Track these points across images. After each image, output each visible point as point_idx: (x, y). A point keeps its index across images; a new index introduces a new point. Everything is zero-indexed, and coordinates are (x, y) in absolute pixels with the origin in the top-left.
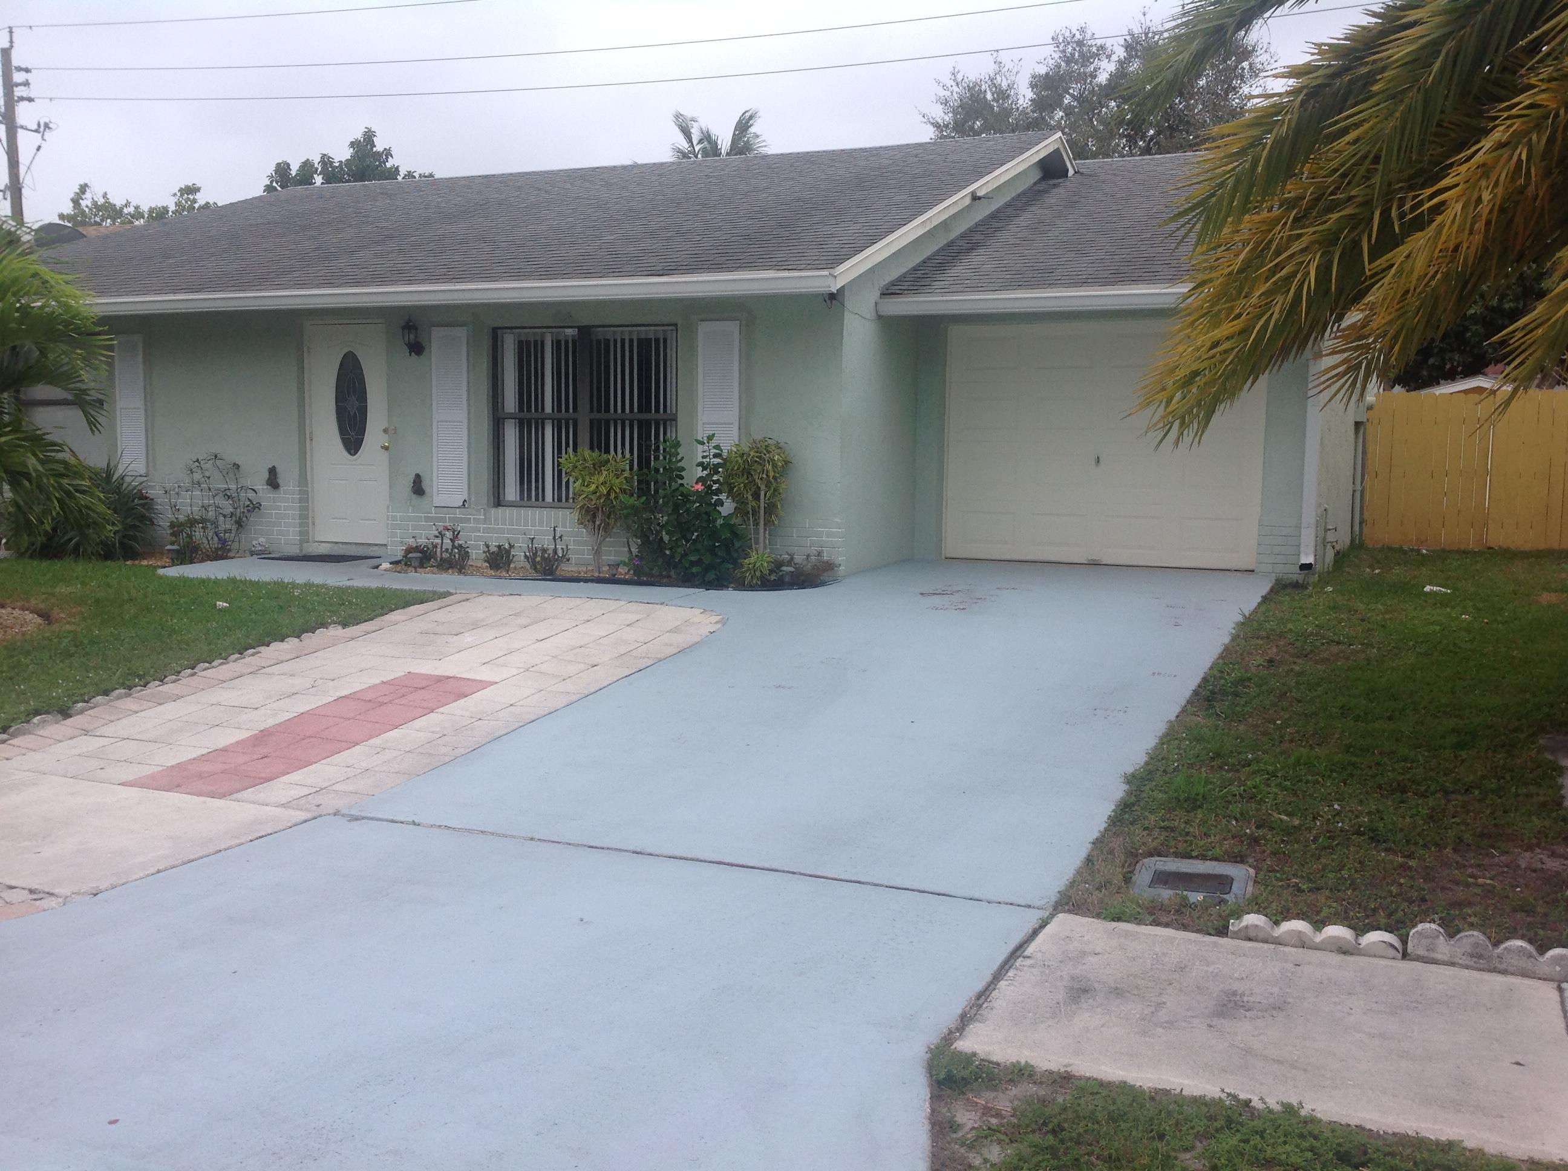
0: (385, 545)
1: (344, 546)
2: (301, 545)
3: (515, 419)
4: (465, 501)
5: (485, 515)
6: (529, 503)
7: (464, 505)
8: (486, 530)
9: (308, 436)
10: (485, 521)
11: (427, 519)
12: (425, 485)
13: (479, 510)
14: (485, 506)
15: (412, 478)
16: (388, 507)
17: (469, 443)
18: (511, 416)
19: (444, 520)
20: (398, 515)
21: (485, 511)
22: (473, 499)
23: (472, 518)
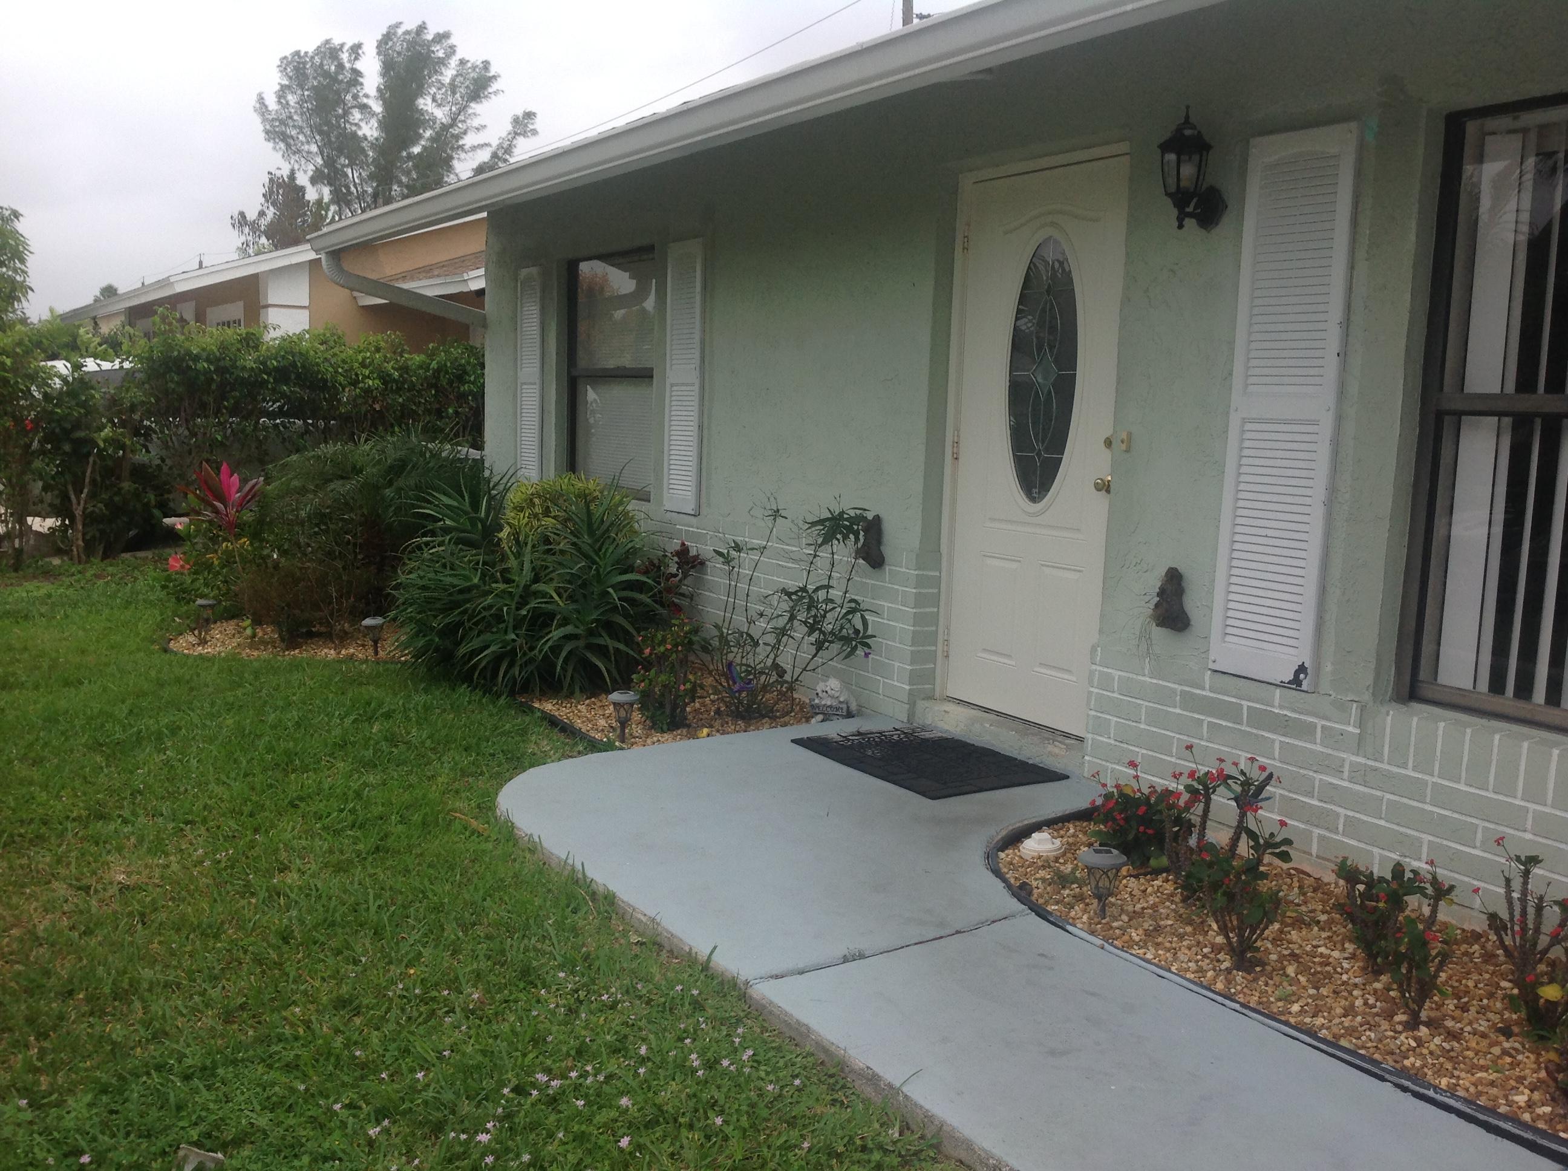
0: (1083, 742)
1: (998, 724)
2: (912, 704)
3: (1500, 414)
4: (1302, 669)
5: (1361, 725)
6: (1520, 708)
7: (1296, 682)
8: (1360, 774)
9: (949, 449)
10: (1360, 743)
11: (1189, 702)
12: (1192, 603)
13: (1341, 707)
14: (1367, 697)
15: (1154, 581)
16: (1093, 649)
17: (1332, 490)
18: (1486, 406)
19: (1232, 712)
20: (1117, 674)
21: (1363, 709)
22: (1328, 668)
23: (1320, 723)
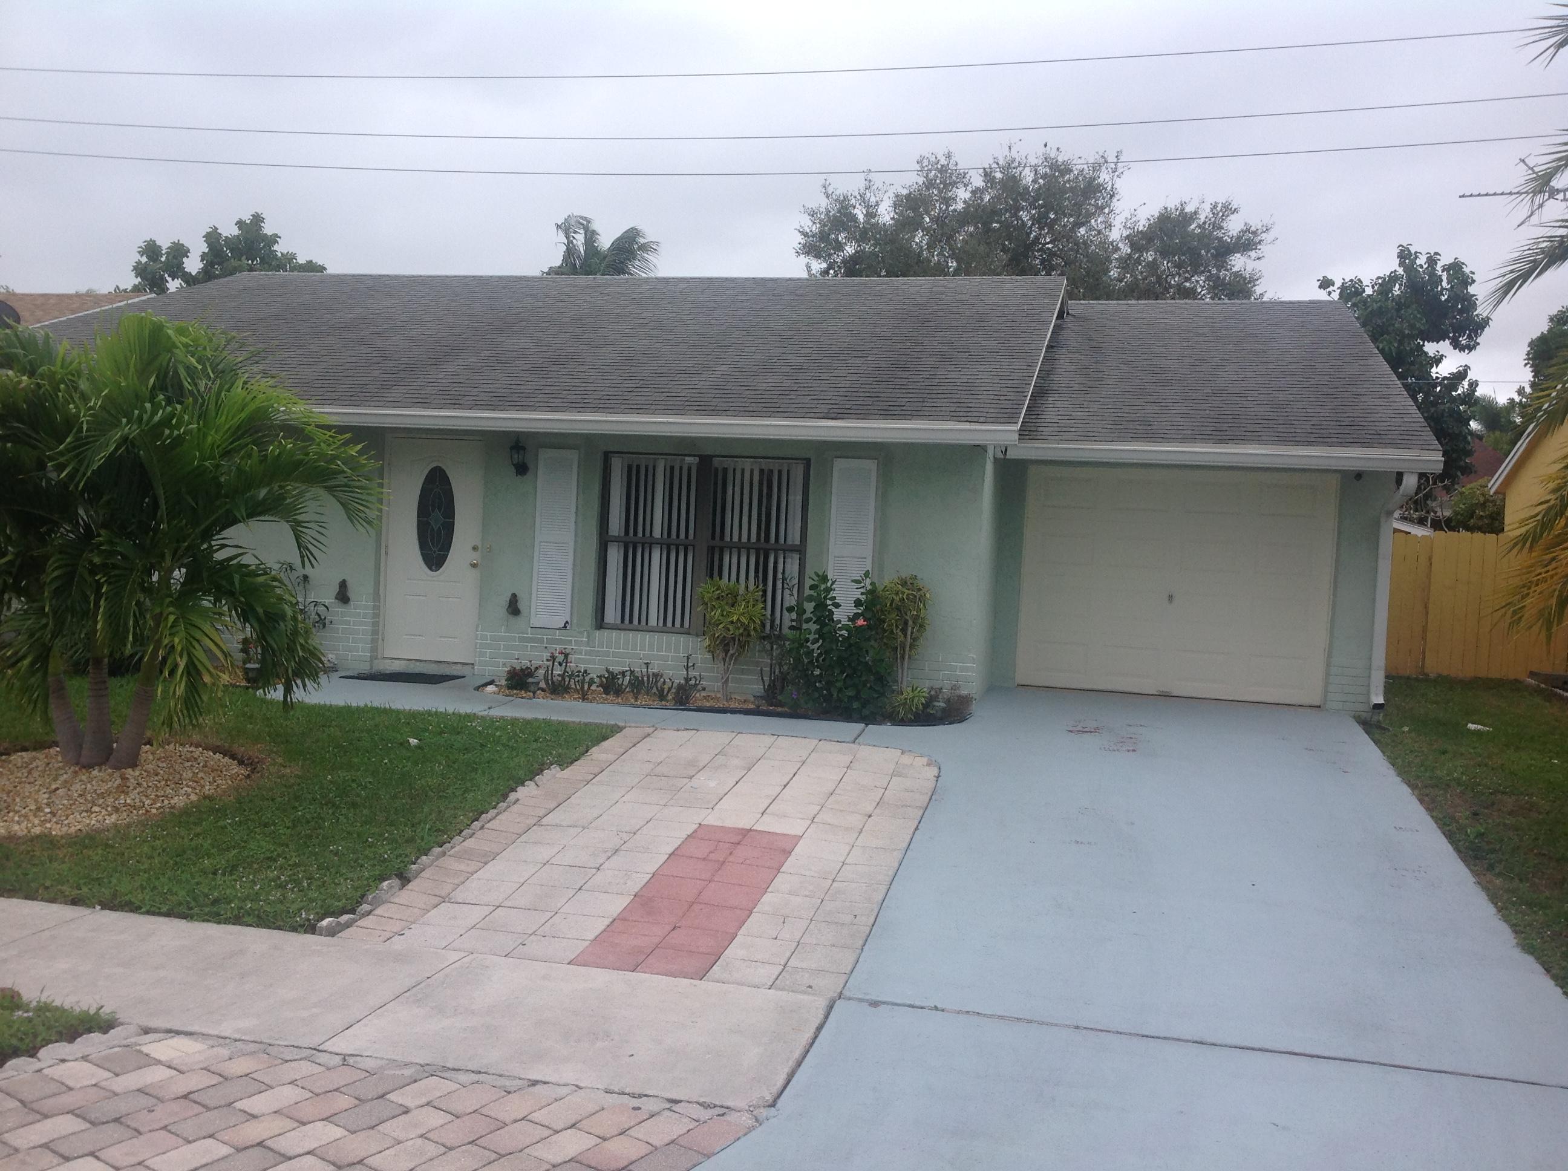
0: (473, 664)
1: (422, 664)
2: (371, 661)
3: (620, 542)
4: (567, 622)
5: (588, 637)
6: (631, 627)
7: (565, 627)
8: (588, 653)
9: (383, 551)
10: (588, 644)
11: (521, 639)
12: (521, 605)
13: (581, 633)
14: (587, 629)
15: (507, 597)
16: (477, 626)
17: (574, 565)
18: (616, 540)
19: (541, 641)
20: (489, 634)
21: (588, 633)
22: (575, 621)
23: (573, 639)
